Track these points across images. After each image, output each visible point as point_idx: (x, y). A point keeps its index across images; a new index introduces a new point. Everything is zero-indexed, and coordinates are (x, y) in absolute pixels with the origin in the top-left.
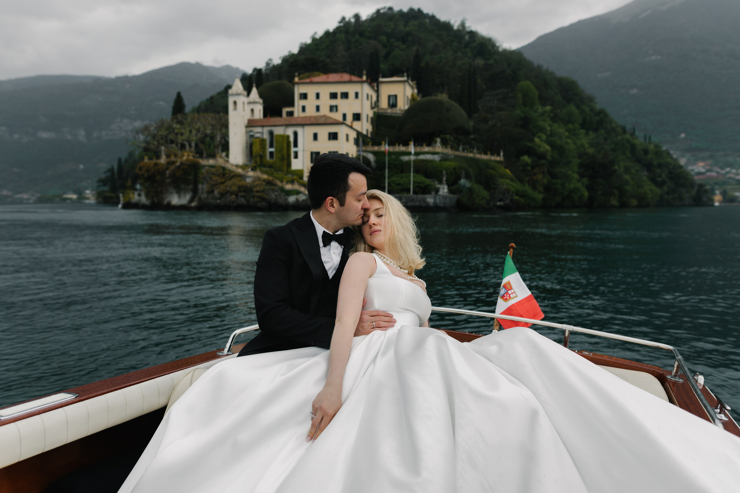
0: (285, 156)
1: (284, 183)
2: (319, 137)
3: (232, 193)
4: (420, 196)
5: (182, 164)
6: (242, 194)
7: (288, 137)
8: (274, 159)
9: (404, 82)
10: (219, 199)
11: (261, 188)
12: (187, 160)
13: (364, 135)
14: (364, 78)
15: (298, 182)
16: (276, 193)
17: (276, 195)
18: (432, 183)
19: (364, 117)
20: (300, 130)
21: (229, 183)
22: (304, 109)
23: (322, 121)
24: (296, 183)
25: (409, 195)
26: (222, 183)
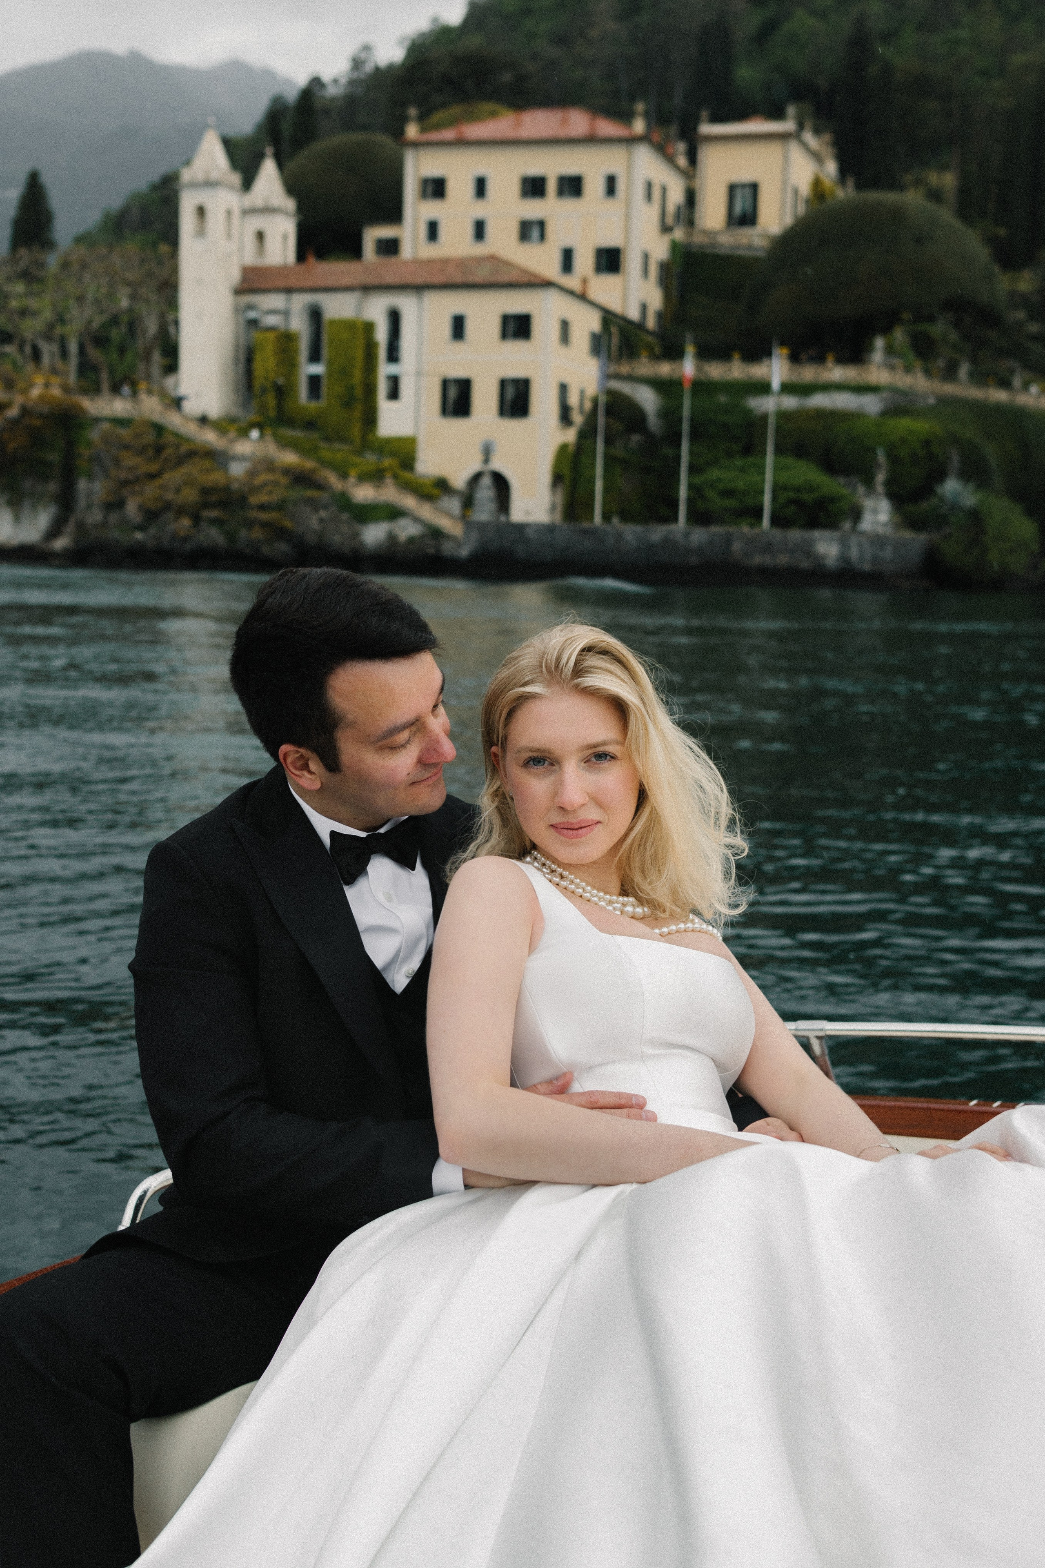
0: (359, 392)
1: (352, 480)
2: (470, 328)
3: (181, 511)
4: (795, 535)
5: (25, 411)
6: (214, 514)
7: (369, 327)
8: (323, 402)
9: (784, 137)
10: (142, 528)
11: (275, 497)
12: (42, 398)
13: (630, 323)
14: (639, 126)
15: (395, 477)
16: (323, 514)
17: (322, 521)
18: (844, 491)
19: (632, 262)
20: (407, 305)
21: (174, 477)
22: (433, 230)
23: (482, 274)
24: (389, 481)
25: (757, 531)
26: (152, 477)
